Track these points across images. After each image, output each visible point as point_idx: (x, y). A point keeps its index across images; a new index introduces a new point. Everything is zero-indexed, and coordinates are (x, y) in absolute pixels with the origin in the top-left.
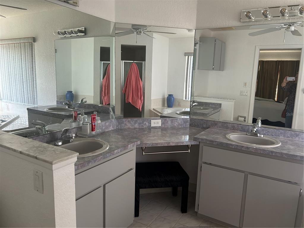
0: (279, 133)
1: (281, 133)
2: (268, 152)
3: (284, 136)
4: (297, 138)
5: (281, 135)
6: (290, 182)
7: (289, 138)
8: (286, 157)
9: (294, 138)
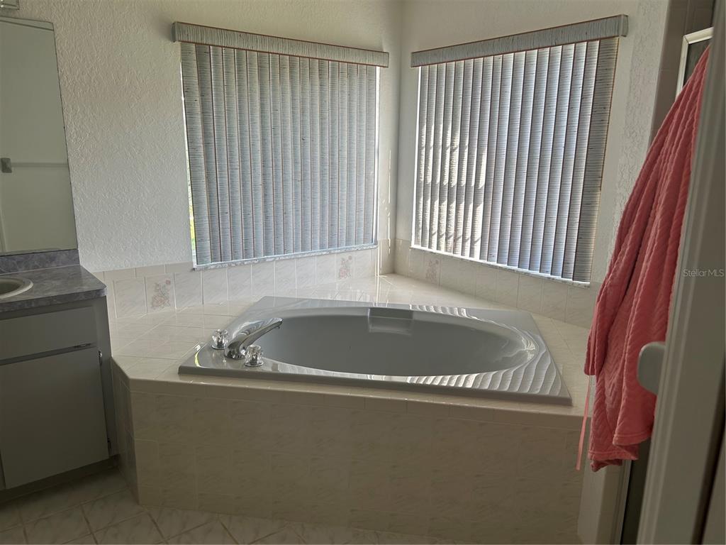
0: (15, 262)
1: (18, 262)
2: (19, 304)
3: (26, 266)
4: (54, 265)
5: (20, 267)
6: (78, 347)
7: (38, 267)
8: (59, 303)
9: (47, 265)
